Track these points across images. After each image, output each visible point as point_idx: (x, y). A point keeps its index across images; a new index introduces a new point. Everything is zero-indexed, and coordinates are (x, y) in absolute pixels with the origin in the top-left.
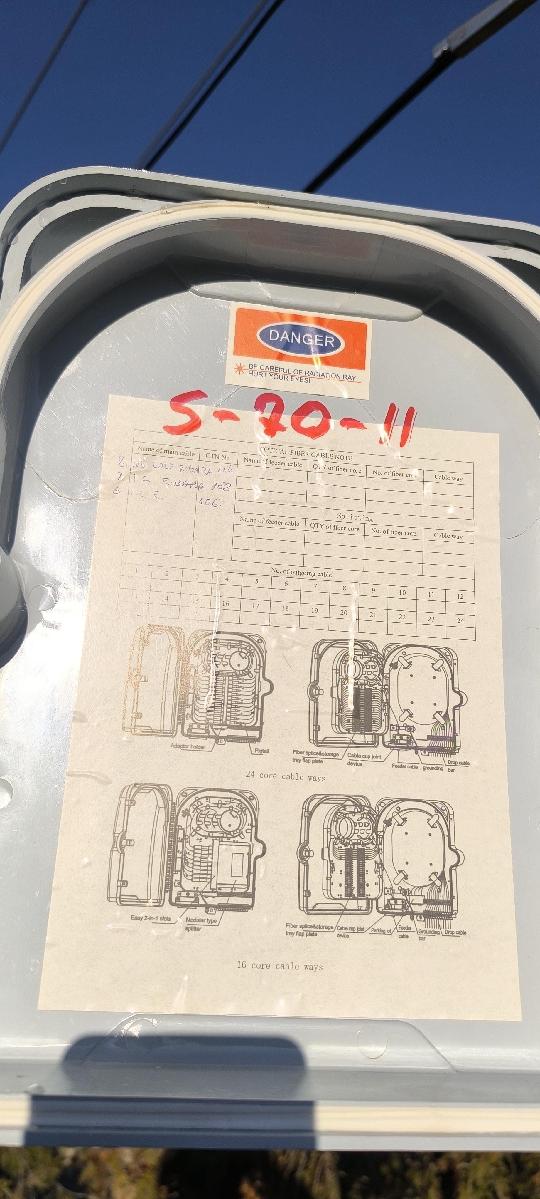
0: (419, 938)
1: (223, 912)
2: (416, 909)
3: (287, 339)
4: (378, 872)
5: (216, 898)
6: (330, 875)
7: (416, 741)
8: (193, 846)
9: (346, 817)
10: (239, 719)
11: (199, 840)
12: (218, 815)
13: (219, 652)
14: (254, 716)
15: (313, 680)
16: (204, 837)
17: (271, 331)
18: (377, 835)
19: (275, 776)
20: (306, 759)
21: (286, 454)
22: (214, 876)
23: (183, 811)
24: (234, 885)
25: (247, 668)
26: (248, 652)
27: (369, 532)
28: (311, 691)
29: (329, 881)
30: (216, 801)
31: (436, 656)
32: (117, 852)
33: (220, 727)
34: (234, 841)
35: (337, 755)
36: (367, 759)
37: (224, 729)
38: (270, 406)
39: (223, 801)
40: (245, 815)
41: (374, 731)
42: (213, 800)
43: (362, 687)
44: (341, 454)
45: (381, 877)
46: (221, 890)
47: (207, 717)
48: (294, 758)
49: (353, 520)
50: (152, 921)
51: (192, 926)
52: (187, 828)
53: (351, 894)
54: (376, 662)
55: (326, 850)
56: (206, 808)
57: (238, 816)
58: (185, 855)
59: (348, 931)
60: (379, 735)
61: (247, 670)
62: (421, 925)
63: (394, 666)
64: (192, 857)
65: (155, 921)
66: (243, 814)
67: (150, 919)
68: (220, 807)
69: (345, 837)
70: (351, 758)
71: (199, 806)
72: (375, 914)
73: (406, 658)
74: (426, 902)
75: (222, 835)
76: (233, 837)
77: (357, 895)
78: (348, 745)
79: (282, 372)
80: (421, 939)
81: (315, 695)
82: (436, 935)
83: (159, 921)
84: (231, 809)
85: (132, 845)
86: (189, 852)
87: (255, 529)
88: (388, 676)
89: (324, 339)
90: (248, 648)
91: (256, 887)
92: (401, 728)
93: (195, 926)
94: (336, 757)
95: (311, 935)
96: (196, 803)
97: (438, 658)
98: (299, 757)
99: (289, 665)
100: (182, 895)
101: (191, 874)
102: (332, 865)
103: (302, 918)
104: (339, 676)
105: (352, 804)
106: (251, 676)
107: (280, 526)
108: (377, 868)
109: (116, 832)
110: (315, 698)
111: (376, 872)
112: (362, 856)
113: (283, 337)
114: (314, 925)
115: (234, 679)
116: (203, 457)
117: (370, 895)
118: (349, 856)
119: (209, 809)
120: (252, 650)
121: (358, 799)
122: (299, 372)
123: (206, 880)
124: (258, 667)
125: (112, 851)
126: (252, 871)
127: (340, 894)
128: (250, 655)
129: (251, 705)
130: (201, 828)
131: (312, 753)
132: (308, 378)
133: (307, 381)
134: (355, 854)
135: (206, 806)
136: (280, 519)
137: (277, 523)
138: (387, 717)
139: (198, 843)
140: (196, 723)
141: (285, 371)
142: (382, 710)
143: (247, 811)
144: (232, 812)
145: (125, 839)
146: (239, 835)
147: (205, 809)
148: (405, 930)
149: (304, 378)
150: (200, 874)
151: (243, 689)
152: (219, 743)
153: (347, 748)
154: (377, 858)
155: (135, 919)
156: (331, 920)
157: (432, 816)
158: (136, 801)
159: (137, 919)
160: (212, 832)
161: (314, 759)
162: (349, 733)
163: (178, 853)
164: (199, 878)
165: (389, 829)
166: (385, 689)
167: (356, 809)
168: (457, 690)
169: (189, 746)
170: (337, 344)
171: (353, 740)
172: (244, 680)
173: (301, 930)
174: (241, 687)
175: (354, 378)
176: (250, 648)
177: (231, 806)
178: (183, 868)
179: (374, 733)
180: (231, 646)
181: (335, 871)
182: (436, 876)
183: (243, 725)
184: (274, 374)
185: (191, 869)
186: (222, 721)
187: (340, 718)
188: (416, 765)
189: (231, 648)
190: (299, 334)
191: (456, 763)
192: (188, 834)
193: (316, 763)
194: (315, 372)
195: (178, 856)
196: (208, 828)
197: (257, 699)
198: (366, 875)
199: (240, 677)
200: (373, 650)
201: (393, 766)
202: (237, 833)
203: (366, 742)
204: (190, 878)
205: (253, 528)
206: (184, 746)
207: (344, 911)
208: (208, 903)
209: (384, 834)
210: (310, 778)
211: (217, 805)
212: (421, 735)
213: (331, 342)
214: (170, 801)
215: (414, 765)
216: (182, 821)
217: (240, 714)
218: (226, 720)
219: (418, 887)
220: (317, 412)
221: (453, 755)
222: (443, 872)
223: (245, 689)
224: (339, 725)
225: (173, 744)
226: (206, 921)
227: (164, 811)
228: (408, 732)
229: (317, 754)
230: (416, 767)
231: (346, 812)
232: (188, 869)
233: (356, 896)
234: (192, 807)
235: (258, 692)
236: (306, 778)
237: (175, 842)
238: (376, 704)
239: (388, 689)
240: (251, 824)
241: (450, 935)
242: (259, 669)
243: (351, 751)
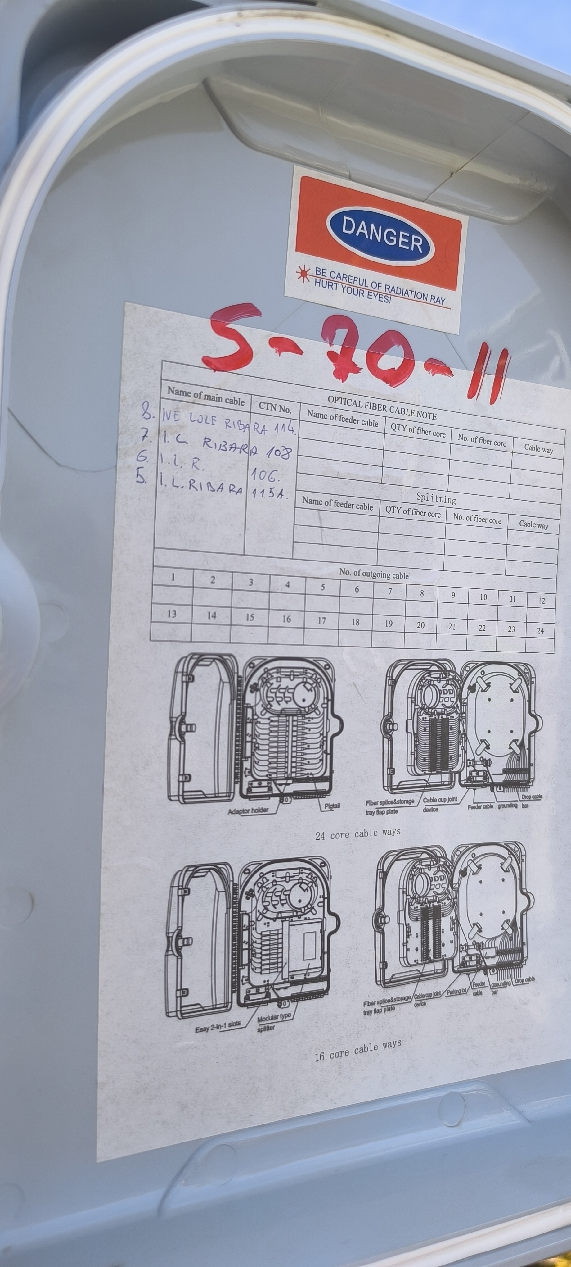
0: (492, 991)
1: (297, 1002)
2: (490, 962)
3: (365, 233)
4: (454, 929)
5: (289, 988)
6: (407, 941)
7: (492, 776)
8: (260, 932)
9: (422, 873)
10: (306, 769)
11: (267, 924)
12: (286, 891)
13: (280, 685)
14: (322, 764)
15: (386, 713)
16: (272, 920)
17: (345, 218)
18: (452, 888)
19: (347, 835)
20: (380, 810)
21: (359, 406)
22: (286, 964)
23: (247, 892)
24: (308, 969)
25: (313, 703)
26: (314, 683)
27: (451, 519)
28: (385, 727)
29: (405, 947)
30: (283, 874)
31: (514, 673)
32: (173, 956)
33: (284, 782)
34: (306, 919)
35: (413, 801)
36: (443, 803)
37: (289, 784)
38: (341, 334)
39: (292, 873)
40: (316, 885)
41: (450, 769)
42: (279, 874)
43: (439, 718)
44: (424, 410)
45: (457, 934)
46: (293, 978)
47: (270, 771)
48: (368, 811)
49: (434, 503)
50: (220, 1030)
51: (266, 1026)
52: (253, 912)
53: (428, 957)
54: (453, 685)
55: (402, 913)
56: (273, 885)
57: (308, 888)
58: (252, 945)
59: (425, 998)
60: (455, 773)
61: (313, 706)
62: (493, 979)
63: (472, 689)
64: (259, 946)
65: (223, 1029)
66: (314, 885)
67: (218, 1027)
68: (288, 880)
69: (421, 895)
70: (427, 804)
71: (264, 883)
72: (451, 975)
73: (485, 678)
74: (499, 953)
75: (291, 914)
76: (304, 914)
77: (433, 957)
78: (423, 789)
79: (357, 284)
80: (494, 993)
81: (389, 731)
82: (508, 986)
83: (227, 1028)
84: (300, 881)
85: (190, 944)
86: (256, 941)
87: (321, 514)
88: (466, 701)
89: (410, 238)
90: (314, 677)
91: (331, 968)
92: (478, 763)
93: (268, 1025)
94: (412, 804)
95: (389, 1010)
96: (260, 881)
97: (517, 677)
98: (373, 808)
99: (360, 695)
100: (251, 993)
101: (259, 966)
102: (408, 929)
103: (380, 993)
104: (415, 705)
105: (427, 856)
106: (318, 713)
107: (350, 510)
108: (453, 925)
109: (170, 931)
110: (389, 735)
111: (451, 929)
112: (437, 914)
113: (360, 230)
114: (392, 998)
115: (299, 718)
116: (256, 408)
117: (445, 955)
118: (425, 916)
119: (276, 885)
120: (318, 679)
121: (433, 850)
122: (379, 285)
123: (276, 970)
124: (326, 701)
125: (166, 955)
126: (326, 950)
127: (416, 959)
128: (316, 686)
129: (319, 750)
130: (268, 910)
131: (387, 802)
132: (389, 296)
133: (386, 301)
134: (431, 913)
135: (272, 882)
136: (351, 501)
137: (348, 505)
138: (464, 750)
139: (265, 928)
140: (256, 780)
141: (361, 283)
142: (459, 743)
143: (318, 881)
144: (301, 884)
145: (182, 938)
146: (310, 911)
147: (271, 886)
148: (480, 987)
149: (384, 295)
150: (270, 964)
151: (309, 730)
152: (284, 802)
153: (423, 792)
154: (453, 914)
155: (200, 1031)
156: (408, 990)
157: (505, 859)
158: (191, 888)
159: (203, 1031)
160: (280, 912)
161: (389, 809)
162: (425, 774)
163: (244, 945)
164: (269, 969)
165: (464, 879)
166: (463, 717)
167: (432, 862)
168: (533, 713)
169: (249, 810)
170: (426, 248)
171: (429, 782)
172: (311, 719)
173: (377, 1007)
174: (307, 728)
175: (443, 302)
176: (316, 677)
177: (301, 877)
178: (250, 961)
179: (450, 771)
180: (294, 675)
181: (411, 935)
182: (508, 924)
183: (311, 776)
184: (347, 286)
185: (259, 961)
186: (286, 774)
187: (416, 757)
188: (492, 804)
189: (294, 678)
190: (380, 228)
191: (529, 797)
192: (254, 919)
193: (391, 814)
194: (397, 288)
195: (244, 948)
196: (275, 908)
197: (325, 742)
198: (442, 934)
199: (306, 716)
200: (451, 671)
201: (469, 807)
202: (308, 908)
203: (443, 783)
204: (258, 970)
205: (319, 513)
206: (243, 811)
207: (421, 977)
208: (280, 996)
209: (459, 886)
210: (385, 833)
211: (284, 879)
212: (497, 768)
213: (418, 245)
214: (231, 882)
215: (489, 804)
216: (246, 905)
217: (307, 763)
218: (292, 772)
219: (491, 939)
220: (398, 347)
221: (527, 788)
222: (515, 919)
223: (312, 731)
224: (414, 766)
225: (230, 810)
226: (279, 1017)
227: (224, 896)
228: (484, 766)
229: (392, 802)
230: (491, 807)
231: (422, 867)
232: (256, 961)
233: (432, 958)
234: (256, 886)
235: (327, 733)
236: (380, 833)
237: (239, 931)
238: (453, 736)
239: (465, 717)
240: (323, 896)
241: (520, 983)
242: (327, 704)
243: (428, 795)
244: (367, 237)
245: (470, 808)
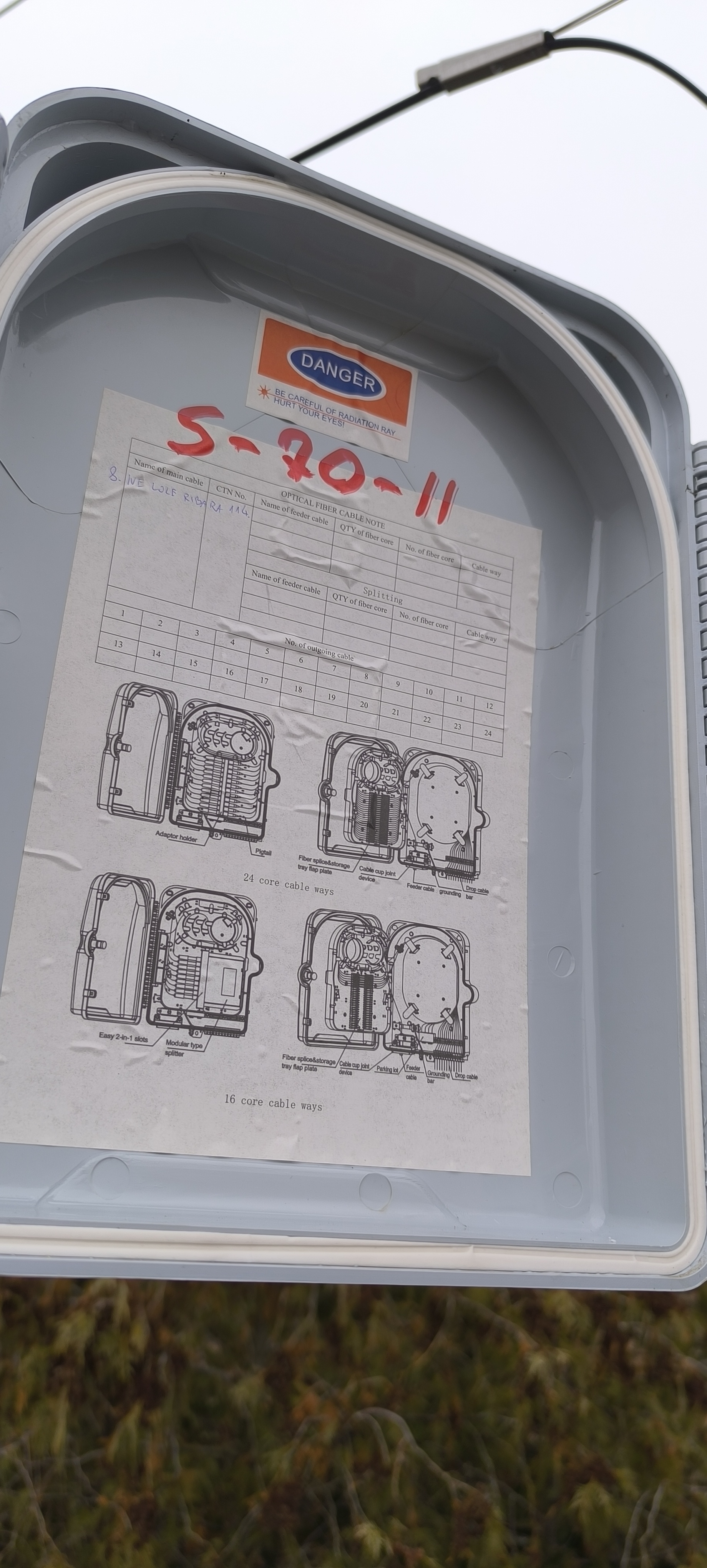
0: (428, 1080)
1: (210, 1036)
2: (426, 1047)
3: (321, 369)
4: (387, 1004)
5: (202, 1019)
6: (334, 1003)
7: (434, 860)
8: (177, 955)
9: (354, 938)
10: (238, 812)
11: (185, 949)
12: (208, 921)
13: (218, 729)
14: (256, 810)
15: (325, 778)
16: (191, 947)
17: (304, 355)
18: (387, 961)
19: (277, 883)
20: (313, 867)
21: (310, 505)
22: (202, 993)
23: (167, 912)
24: (225, 1005)
25: (250, 753)
26: (253, 735)
27: (397, 615)
28: (323, 790)
29: (332, 1009)
30: (208, 904)
31: (461, 768)
32: (85, 955)
33: (216, 818)
34: (227, 954)
35: (348, 866)
36: (380, 875)
37: (220, 822)
38: (296, 444)
39: (216, 906)
40: (241, 924)
41: (389, 844)
42: (202, 903)
43: (379, 793)
44: (372, 518)
45: (390, 1009)
46: (209, 1010)
47: (201, 804)
48: (300, 865)
49: (381, 599)
50: (125, 1041)
51: (174, 1050)
52: (172, 934)
53: (356, 1026)
54: (395, 766)
55: (330, 974)
56: (195, 912)
57: (232, 925)
58: (167, 965)
59: (352, 1067)
60: (395, 849)
61: (250, 755)
62: (430, 1065)
63: (415, 774)
64: (176, 969)
65: (128, 1041)
66: (238, 923)
67: (123, 1038)
68: (211, 912)
69: (352, 960)
70: (363, 872)
71: (186, 908)
72: (381, 1051)
73: (428, 766)
74: (437, 1040)
75: (212, 946)
76: (226, 949)
77: (363, 1027)
78: (360, 857)
79: (312, 407)
80: (430, 1082)
81: (327, 795)
82: (446, 1078)
83: (133, 1041)
84: (224, 916)
85: (104, 947)
86: (172, 963)
87: (269, 588)
88: (408, 784)
89: (363, 379)
90: (253, 729)
91: (249, 1010)
92: (418, 844)
93: (177, 1050)
94: (347, 869)
95: (311, 1069)
96: (183, 905)
97: (462, 771)
98: (306, 864)
99: (299, 755)
100: (162, 1013)
101: (174, 988)
102: (336, 992)
103: (301, 1050)
104: (355, 777)
105: (361, 924)
106: (255, 763)
107: (298, 590)
108: (386, 999)
109: (84, 930)
110: (327, 799)
111: (384, 1003)
112: (370, 985)
113: (317, 366)
114: (314, 1058)
115: (235, 763)
116: (213, 489)
117: (376, 1029)
118: (355, 982)
119: (198, 913)
120: (257, 732)
121: (368, 919)
122: (333, 411)
123: (191, 997)
124: (263, 754)
125: (78, 952)
126: (246, 990)
127: (344, 1025)
128: (255, 738)
129: (254, 797)
130: (188, 935)
131: (320, 861)
132: (343, 422)
133: (340, 425)
134: (362, 981)
135: (195, 910)
136: (299, 582)
137: (295, 586)
138: (404, 830)
139: (183, 952)
140: (187, 810)
141: (317, 407)
142: (400, 821)
143: (243, 920)
144: (225, 919)
145: (96, 940)
146: (233, 947)
147: (194, 913)
148: (414, 1071)
149: (338, 420)
150: (185, 989)
151: (245, 777)
152: (214, 837)
153: (360, 860)
154: (386, 988)
155: (104, 1037)
156: (333, 1054)
157: (447, 946)
158: (110, 895)
159: (107, 1037)
160: (201, 941)
161: (322, 868)
162: (362, 843)
163: (159, 963)
164: (184, 994)
165: (400, 956)
166: (404, 798)
167: (366, 930)
168: (479, 809)
169: (177, 836)
170: (378, 388)
171: (366, 851)
172: (247, 767)
173: (299, 1064)
174: (242, 774)
175: (393, 433)
176: (255, 730)
177: (225, 912)
178: (164, 981)
179: (389, 846)
180: (233, 723)
181: (339, 998)
182: (448, 1013)
183: (243, 819)
184: (304, 407)
185: (174, 983)
186: (218, 812)
187: (353, 825)
188: (433, 887)
189: (233, 726)
190: (336, 367)
191: (474, 890)
192: (172, 941)
193: (324, 874)
194: (351, 416)
195: (159, 966)
196: (196, 936)
197: (260, 791)
198: (373, 1005)
199: (242, 763)
200: (393, 753)
201: (408, 885)
202: (230, 944)
203: (381, 856)
204: (173, 993)
205: (267, 587)
206: (171, 835)
207: (348, 1044)
208: (192, 1024)
209: (395, 961)
210: (317, 890)
211: (208, 910)
212: (440, 854)
213: (371, 385)
214: (153, 900)
215: (430, 887)
216: (165, 925)
217: (240, 806)
218: (224, 811)
219: (429, 1024)
220: (350, 463)
221: (472, 880)
222: (456, 1008)
223: (247, 778)
224: (351, 833)
225: (158, 831)
226: (189, 1045)
227: (144, 910)
228: (426, 849)
229: (325, 863)
230: (432, 890)
231: (355, 933)
232: (171, 983)
233: (361, 1028)
234: (178, 909)
235: (263, 783)
236: (312, 889)
237: (156, 948)
238: (393, 814)
239: (407, 798)
240: (247, 936)
241: (460, 1078)
242: (265, 757)
243: (364, 863)
244: (324, 372)
245: (409, 887)
